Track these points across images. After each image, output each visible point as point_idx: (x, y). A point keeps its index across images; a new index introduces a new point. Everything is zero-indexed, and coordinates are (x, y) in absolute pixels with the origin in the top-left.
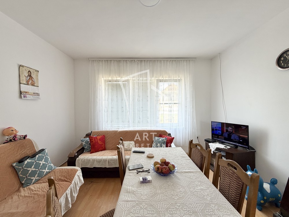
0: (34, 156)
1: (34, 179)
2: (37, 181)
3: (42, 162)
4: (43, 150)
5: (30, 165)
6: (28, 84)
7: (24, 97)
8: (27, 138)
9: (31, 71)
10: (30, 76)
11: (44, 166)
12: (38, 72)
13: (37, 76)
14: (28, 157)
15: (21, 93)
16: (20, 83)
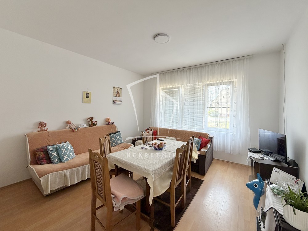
0: (115, 133)
1: (114, 144)
2: (115, 146)
3: (118, 137)
4: (119, 131)
5: (113, 137)
6: (116, 96)
7: (115, 103)
8: (114, 124)
9: (118, 89)
10: (118, 92)
11: (118, 140)
12: (122, 89)
13: (121, 91)
14: (113, 133)
15: (113, 101)
16: (113, 96)
